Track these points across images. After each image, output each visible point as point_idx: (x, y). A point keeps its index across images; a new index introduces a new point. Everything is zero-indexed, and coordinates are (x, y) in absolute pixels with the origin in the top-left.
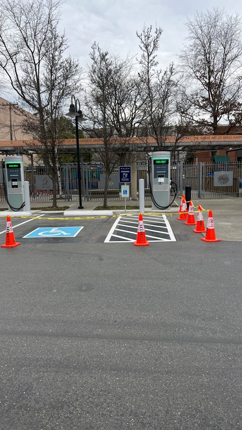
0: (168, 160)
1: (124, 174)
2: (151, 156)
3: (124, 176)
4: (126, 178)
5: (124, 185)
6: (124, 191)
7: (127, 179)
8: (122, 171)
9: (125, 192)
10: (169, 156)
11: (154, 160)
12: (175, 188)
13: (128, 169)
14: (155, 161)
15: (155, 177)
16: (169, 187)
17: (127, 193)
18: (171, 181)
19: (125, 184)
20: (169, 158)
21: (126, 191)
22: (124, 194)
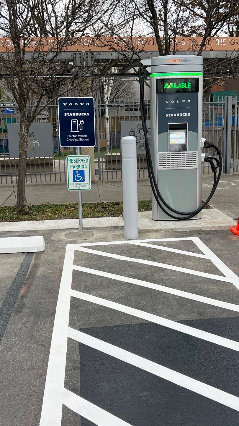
1: (73, 121)
6: (74, 172)
9: (79, 175)
16: (200, 157)
17: (83, 177)
19: (78, 151)
21: (82, 173)
22: (74, 181)
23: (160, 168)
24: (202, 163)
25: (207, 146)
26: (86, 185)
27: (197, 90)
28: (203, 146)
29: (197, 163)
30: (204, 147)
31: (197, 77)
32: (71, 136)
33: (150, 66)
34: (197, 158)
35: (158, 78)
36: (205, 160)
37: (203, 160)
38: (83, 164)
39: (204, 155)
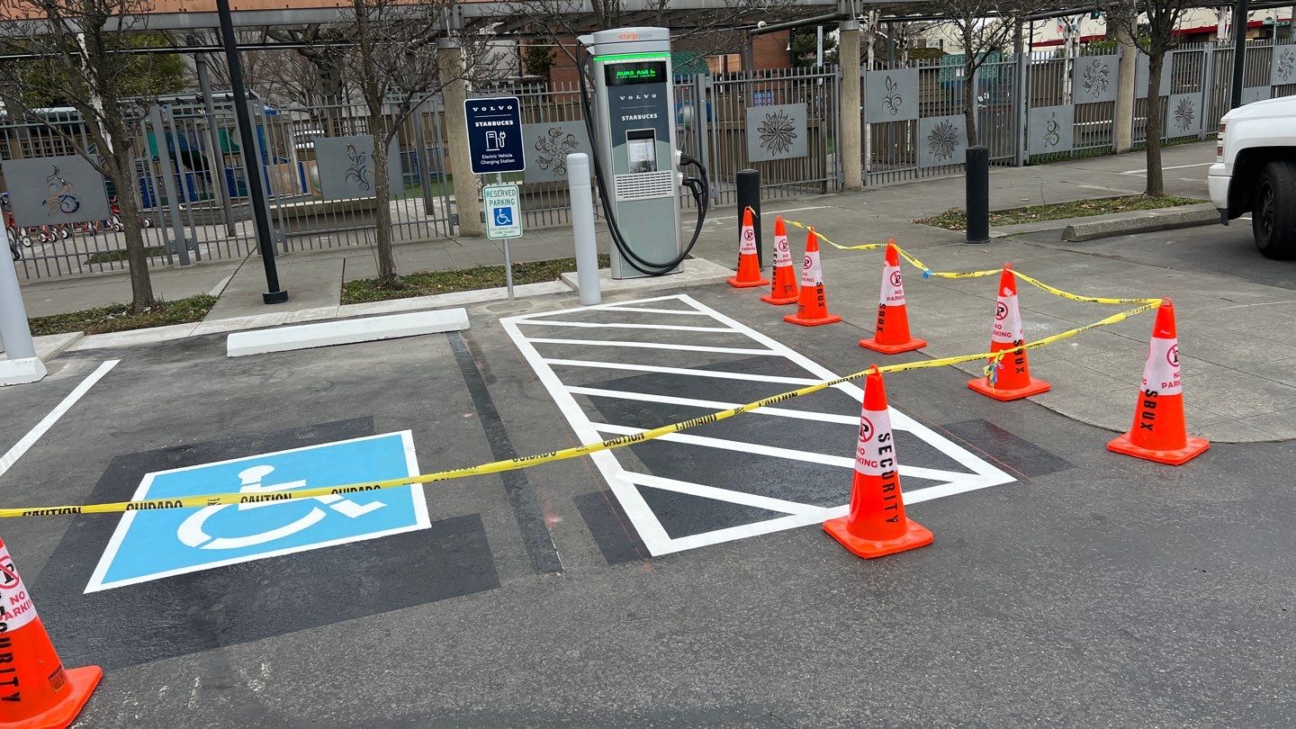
0: (663, 64)
2: (591, 50)
3: (492, 142)
4: (502, 151)
5: (496, 181)
6: (496, 211)
7: (508, 158)
8: (479, 120)
9: (504, 216)
10: (667, 46)
11: (607, 67)
12: (698, 181)
13: (505, 111)
14: (609, 69)
15: (618, 140)
16: (676, 179)
17: (510, 218)
18: (679, 153)
19: (499, 178)
20: (666, 58)
21: (507, 211)
22: (497, 224)
23: (619, 198)
24: (680, 188)
25: (685, 161)
26: (515, 229)
27: (664, 79)
28: (679, 162)
29: (673, 189)
30: (681, 164)
31: (663, 59)
32: (487, 157)
33: (593, 45)
34: (672, 180)
35: (607, 62)
36: (684, 184)
37: (681, 183)
38: (509, 197)
39: (681, 176)
